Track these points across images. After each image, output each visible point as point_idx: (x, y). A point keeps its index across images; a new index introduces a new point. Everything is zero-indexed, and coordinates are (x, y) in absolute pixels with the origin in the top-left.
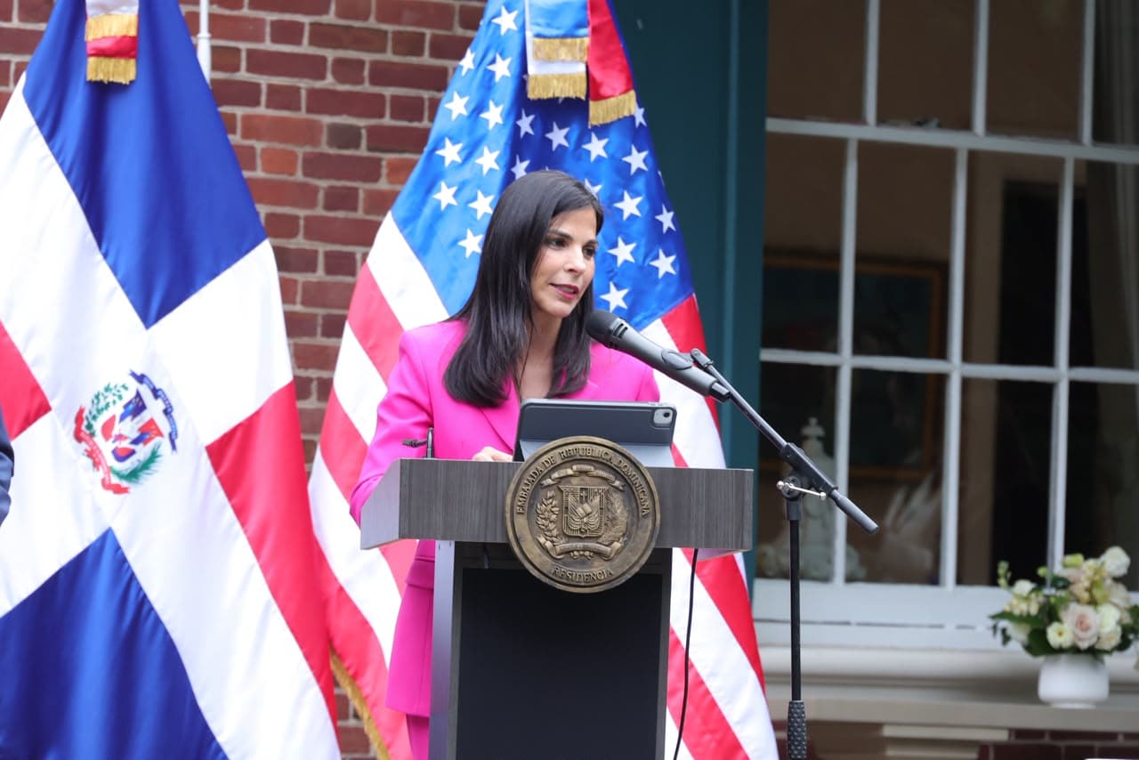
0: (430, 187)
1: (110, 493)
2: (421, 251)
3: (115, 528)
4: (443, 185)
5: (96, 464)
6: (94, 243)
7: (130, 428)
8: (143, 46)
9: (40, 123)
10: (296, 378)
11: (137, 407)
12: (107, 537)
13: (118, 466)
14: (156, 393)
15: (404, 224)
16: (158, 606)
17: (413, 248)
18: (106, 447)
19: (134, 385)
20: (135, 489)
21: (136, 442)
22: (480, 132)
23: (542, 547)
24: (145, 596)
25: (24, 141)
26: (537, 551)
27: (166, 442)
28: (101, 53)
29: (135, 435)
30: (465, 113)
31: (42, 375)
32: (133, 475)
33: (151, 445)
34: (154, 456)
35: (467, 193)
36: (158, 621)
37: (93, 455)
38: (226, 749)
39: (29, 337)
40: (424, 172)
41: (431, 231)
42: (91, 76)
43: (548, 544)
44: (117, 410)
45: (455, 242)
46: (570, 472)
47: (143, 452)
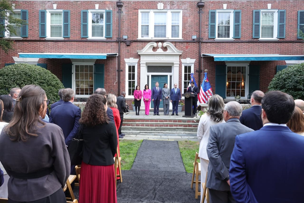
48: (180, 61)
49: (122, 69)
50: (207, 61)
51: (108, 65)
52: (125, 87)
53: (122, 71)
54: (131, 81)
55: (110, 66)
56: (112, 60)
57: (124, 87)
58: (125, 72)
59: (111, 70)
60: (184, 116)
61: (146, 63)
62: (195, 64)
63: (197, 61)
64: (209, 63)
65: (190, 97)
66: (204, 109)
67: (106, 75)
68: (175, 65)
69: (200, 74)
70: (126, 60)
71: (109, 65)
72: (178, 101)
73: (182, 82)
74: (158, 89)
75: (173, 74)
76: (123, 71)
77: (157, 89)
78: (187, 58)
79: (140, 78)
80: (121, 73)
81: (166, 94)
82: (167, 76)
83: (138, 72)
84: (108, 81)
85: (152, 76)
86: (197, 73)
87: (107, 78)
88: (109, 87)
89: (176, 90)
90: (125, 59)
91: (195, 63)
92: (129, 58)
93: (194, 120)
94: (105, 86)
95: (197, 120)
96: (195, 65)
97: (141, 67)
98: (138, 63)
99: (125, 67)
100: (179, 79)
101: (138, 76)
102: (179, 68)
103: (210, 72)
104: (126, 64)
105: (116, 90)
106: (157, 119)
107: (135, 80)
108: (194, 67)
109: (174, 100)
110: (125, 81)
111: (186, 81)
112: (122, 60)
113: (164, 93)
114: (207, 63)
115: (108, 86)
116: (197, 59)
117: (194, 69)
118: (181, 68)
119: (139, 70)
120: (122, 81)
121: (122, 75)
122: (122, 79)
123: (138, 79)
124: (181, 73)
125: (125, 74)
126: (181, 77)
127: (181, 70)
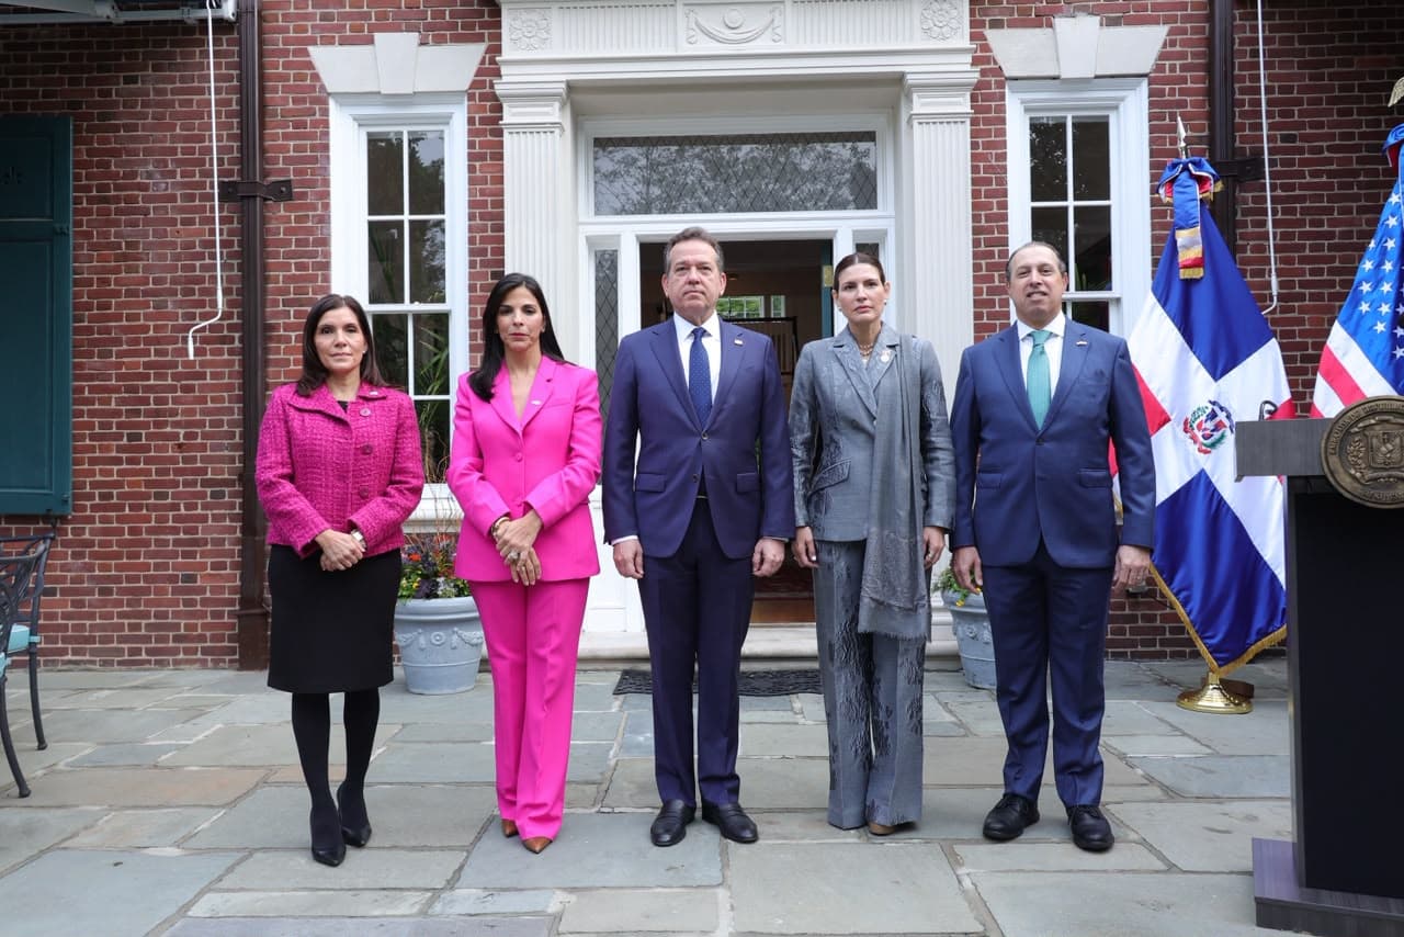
0: (1357, 303)
1: (1202, 455)
2: (1353, 334)
3: (1205, 468)
4: (1363, 303)
5: (1195, 442)
6: (1188, 348)
7: (1210, 425)
8: (1207, 260)
9: (1159, 301)
11: (1213, 415)
12: (1202, 473)
13: (1205, 442)
14: (1222, 409)
15: (1343, 324)
16: (1228, 502)
17: (1349, 334)
18: (1199, 434)
19: (1210, 406)
20: (1214, 451)
21: (1213, 431)
22: (1381, 275)
23: (1354, 477)
24: (1222, 498)
25: (1152, 309)
26: (1348, 480)
27: (1228, 430)
28: (1185, 267)
29: (1212, 428)
30: (1371, 267)
31: (1166, 406)
32: (1213, 445)
33: (1221, 432)
34: (1222, 436)
35: (1375, 305)
36: (1229, 508)
37: (1194, 439)
38: (1269, 563)
39: (1159, 390)
40: (1353, 297)
41: (1358, 325)
42: (1182, 277)
43: (1358, 475)
44: (1204, 418)
45: (1371, 328)
46: (1373, 421)
47: (1217, 435)
48: (983, 57)
49: (284, 171)
50: (1302, 40)
51: (116, 128)
53: (289, 196)
54: (402, 317)
55: (145, 139)
56: (171, 67)
58: (327, 206)
59: (162, 186)
61: (571, 87)
62: (1156, 82)
63: (1184, 43)
64: (1330, 64)
67: (93, 247)
68: (920, 104)
70: (334, 64)
71: (127, 128)
72: (1109, 569)
75: (888, 225)
76: (304, 195)
78: (1059, 22)
80: (281, 217)
83: (472, 204)
84: (118, 317)
87: (106, 282)
88: (134, 389)
89: (1039, 351)
90: (318, 54)
91: (1159, 68)
92: (371, 41)
94: (91, 377)
96: (1157, 102)
97: (507, 138)
98: (471, 97)
99: (326, 147)
100: (977, 268)
101: (483, 252)
102: (975, 143)
103: (1355, 173)
104: (332, 104)
105: (220, 423)
107: (442, 300)
108: (1152, 117)
109: (1020, 550)
112: (287, 65)
114: (1302, 65)
115: (120, 377)
116: (1186, 19)
117: (1152, 141)
118: (993, 139)
119: (489, 176)
120: (292, 310)
121: (289, 243)
122: (292, 296)
123: (479, 283)
124: (995, 201)
125: (325, 230)
126: (996, 249)
127: (994, 163)
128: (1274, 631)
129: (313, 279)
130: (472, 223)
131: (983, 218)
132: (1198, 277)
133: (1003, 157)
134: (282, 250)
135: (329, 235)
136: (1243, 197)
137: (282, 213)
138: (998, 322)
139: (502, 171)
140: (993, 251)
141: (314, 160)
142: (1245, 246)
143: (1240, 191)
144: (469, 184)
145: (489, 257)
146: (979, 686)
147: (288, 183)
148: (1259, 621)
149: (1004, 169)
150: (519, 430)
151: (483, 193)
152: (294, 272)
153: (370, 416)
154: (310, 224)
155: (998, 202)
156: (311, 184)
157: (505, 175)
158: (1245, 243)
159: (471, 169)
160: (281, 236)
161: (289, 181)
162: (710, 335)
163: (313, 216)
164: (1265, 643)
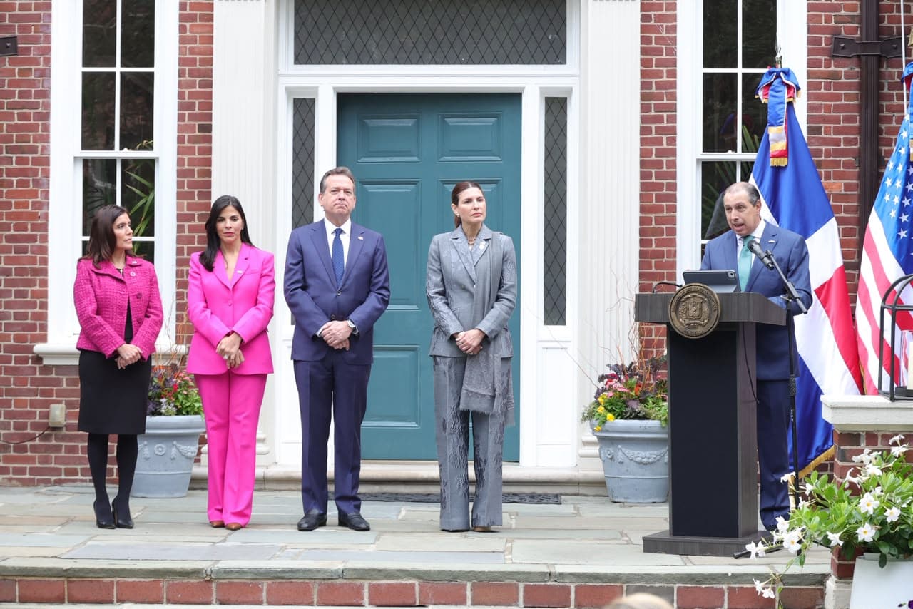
0: (884, 194)
4: (887, 194)
8: (790, 152)
10: (844, 262)
15: (877, 210)
17: (879, 218)
22: (897, 174)
23: (681, 323)
28: (774, 156)
30: (893, 168)
35: (892, 196)
40: (882, 189)
41: (883, 211)
42: (772, 164)
43: (683, 322)
45: (889, 214)
46: (689, 296)
49: (10, 28)
52: (44, 227)
53: (15, 51)
54: (111, 163)
57: (34, 227)
58: (48, 61)
60: (668, 536)
65: (721, 324)
66: (864, 457)
69: (880, 75)
73: (673, 164)
74: (345, 239)
75: (575, 84)
76: (27, 51)
77: (337, 242)
79: (208, 128)
80: (6, 70)
81: (461, 303)
82: (513, 98)
83: (182, 61)
85: (346, 101)
86: (847, 72)
93: (759, 586)
95: (784, 578)
99: (48, 6)
100: (644, 131)
101: (190, 106)
102: (645, 18)
106: (342, 574)
107: (150, 147)
110: (46, 162)
111: (729, 156)
113: (443, 293)
117: (810, 19)
118: (664, 12)
119: (198, 35)
120: (14, 157)
121: (12, 94)
122: (14, 144)
123: (186, 135)
124: (665, 69)
125: (46, 84)
126: (665, 114)
127: (664, 34)
128: (827, 449)
129: (35, 128)
130: (182, 79)
131: (654, 85)
132: (783, 165)
133: (674, 29)
134: (6, 101)
135: (50, 88)
136: (890, 72)
137: (7, 66)
138: (665, 182)
139: (212, 31)
140: (662, 116)
141: (38, 18)
142: (891, 118)
143: (888, 67)
144: (180, 43)
145: (197, 110)
146: (616, 500)
147: (14, 39)
148: (818, 442)
149: (674, 40)
150: (231, 287)
151: (192, 51)
152: (16, 121)
153: (136, 276)
154: (33, 77)
155: (667, 71)
156: (35, 40)
157: (214, 34)
158: (891, 114)
159: (182, 29)
160: (6, 88)
161: (15, 37)
162: (344, 233)
163: (35, 70)
164: (822, 458)
